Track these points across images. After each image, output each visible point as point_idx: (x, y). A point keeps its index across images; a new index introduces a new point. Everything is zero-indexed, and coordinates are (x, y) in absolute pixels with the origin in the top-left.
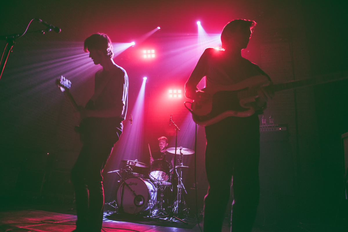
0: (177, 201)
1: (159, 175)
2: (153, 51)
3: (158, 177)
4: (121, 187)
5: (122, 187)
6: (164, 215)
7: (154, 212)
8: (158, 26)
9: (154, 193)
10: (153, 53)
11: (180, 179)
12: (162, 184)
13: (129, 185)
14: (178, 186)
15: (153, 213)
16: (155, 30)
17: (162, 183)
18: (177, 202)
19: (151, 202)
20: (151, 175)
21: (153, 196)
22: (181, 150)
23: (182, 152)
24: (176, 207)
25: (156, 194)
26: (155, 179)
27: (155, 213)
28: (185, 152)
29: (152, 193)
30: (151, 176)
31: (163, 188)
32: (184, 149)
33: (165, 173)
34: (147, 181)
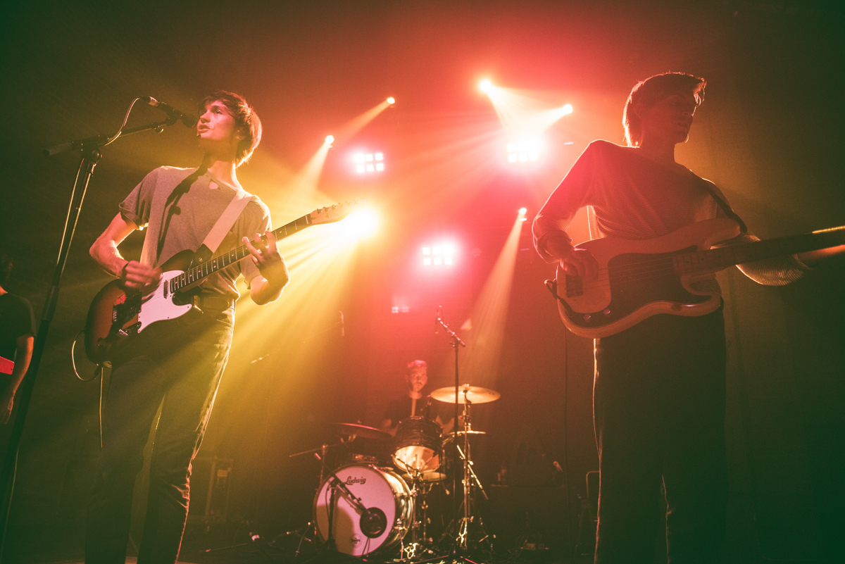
0: (465, 519)
1: (416, 455)
2: (380, 156)
3: (415, 463)
4: (328, 489)
5: (330, 489)
6: (435, 556)
7: (412, 548)
8: (389, 95)
9: (407, 502)
10: (379, 162)
11: (468, 463)
12: (425, 478)
13: (346, 486)
14: (464, 482)
15: (409, 550)
16: (381, 107)
17: (422, 475)
18: (465, 522)
19: (402, 525)
20: (397, 457)
21: (405, 509)
22: (465, 391)
23: (468, 398)
24: (462, 533)
25: (411, 503)
26: (407, 466)
27: (412, 551)
28: (477, 396)
29: (403, 502)
30: (399, 459)
31: (427, 488)
32: (473, 388)
33: (432, 452)
34: (388, 471)
